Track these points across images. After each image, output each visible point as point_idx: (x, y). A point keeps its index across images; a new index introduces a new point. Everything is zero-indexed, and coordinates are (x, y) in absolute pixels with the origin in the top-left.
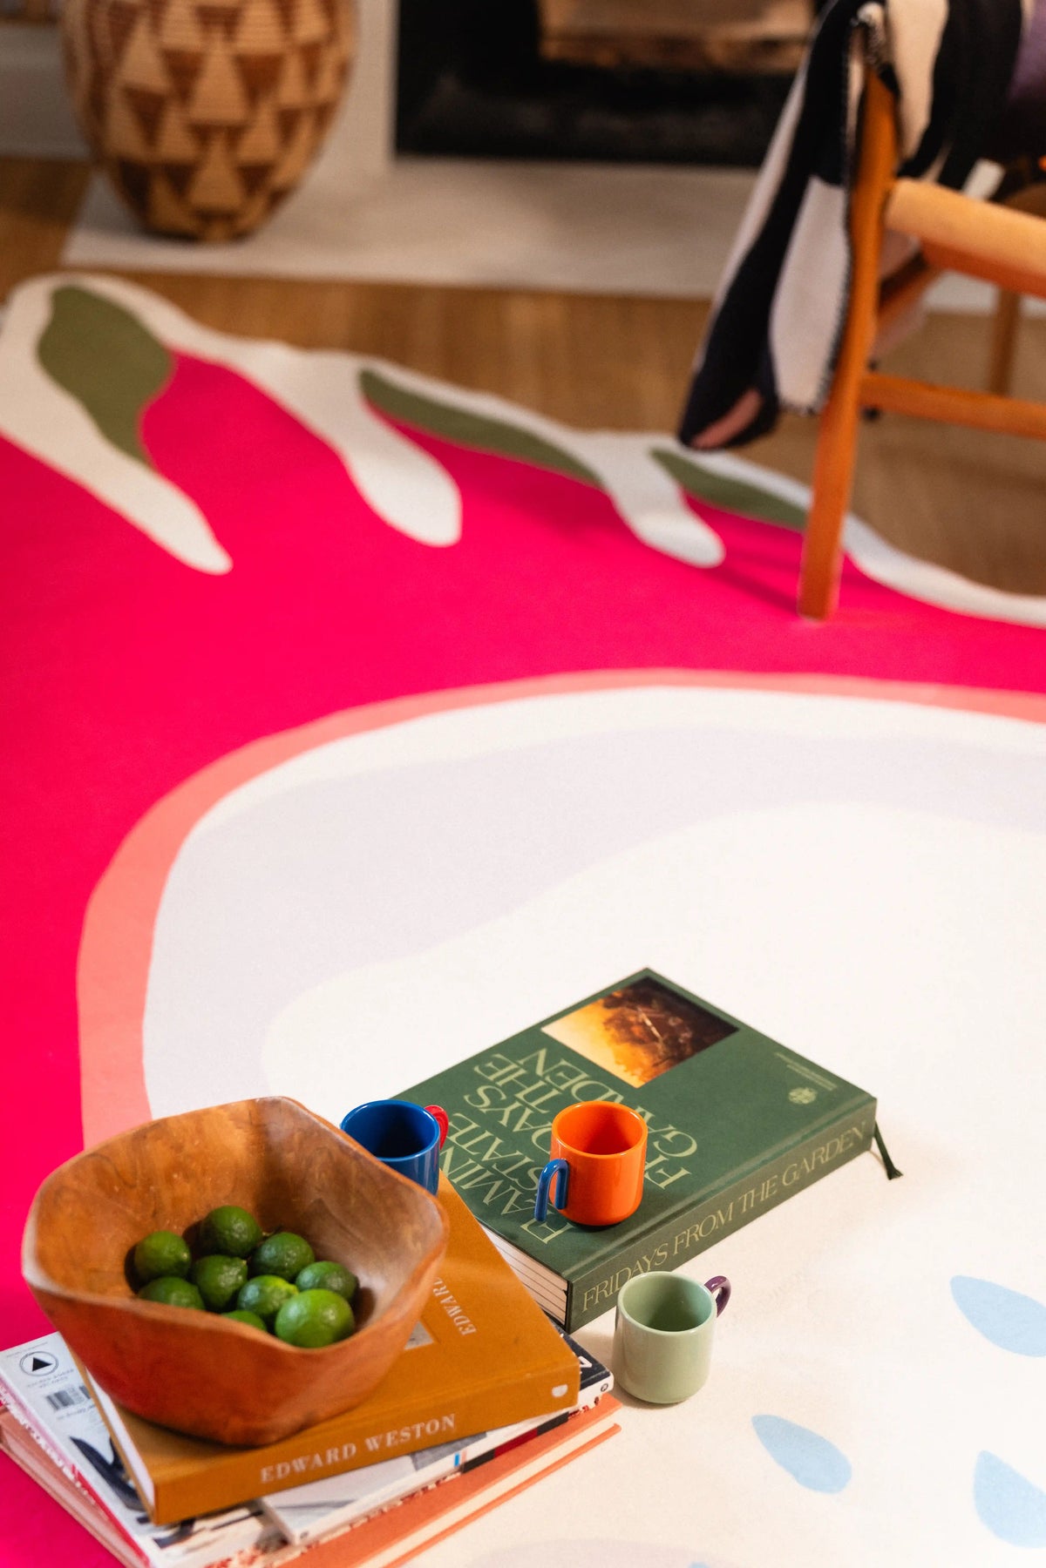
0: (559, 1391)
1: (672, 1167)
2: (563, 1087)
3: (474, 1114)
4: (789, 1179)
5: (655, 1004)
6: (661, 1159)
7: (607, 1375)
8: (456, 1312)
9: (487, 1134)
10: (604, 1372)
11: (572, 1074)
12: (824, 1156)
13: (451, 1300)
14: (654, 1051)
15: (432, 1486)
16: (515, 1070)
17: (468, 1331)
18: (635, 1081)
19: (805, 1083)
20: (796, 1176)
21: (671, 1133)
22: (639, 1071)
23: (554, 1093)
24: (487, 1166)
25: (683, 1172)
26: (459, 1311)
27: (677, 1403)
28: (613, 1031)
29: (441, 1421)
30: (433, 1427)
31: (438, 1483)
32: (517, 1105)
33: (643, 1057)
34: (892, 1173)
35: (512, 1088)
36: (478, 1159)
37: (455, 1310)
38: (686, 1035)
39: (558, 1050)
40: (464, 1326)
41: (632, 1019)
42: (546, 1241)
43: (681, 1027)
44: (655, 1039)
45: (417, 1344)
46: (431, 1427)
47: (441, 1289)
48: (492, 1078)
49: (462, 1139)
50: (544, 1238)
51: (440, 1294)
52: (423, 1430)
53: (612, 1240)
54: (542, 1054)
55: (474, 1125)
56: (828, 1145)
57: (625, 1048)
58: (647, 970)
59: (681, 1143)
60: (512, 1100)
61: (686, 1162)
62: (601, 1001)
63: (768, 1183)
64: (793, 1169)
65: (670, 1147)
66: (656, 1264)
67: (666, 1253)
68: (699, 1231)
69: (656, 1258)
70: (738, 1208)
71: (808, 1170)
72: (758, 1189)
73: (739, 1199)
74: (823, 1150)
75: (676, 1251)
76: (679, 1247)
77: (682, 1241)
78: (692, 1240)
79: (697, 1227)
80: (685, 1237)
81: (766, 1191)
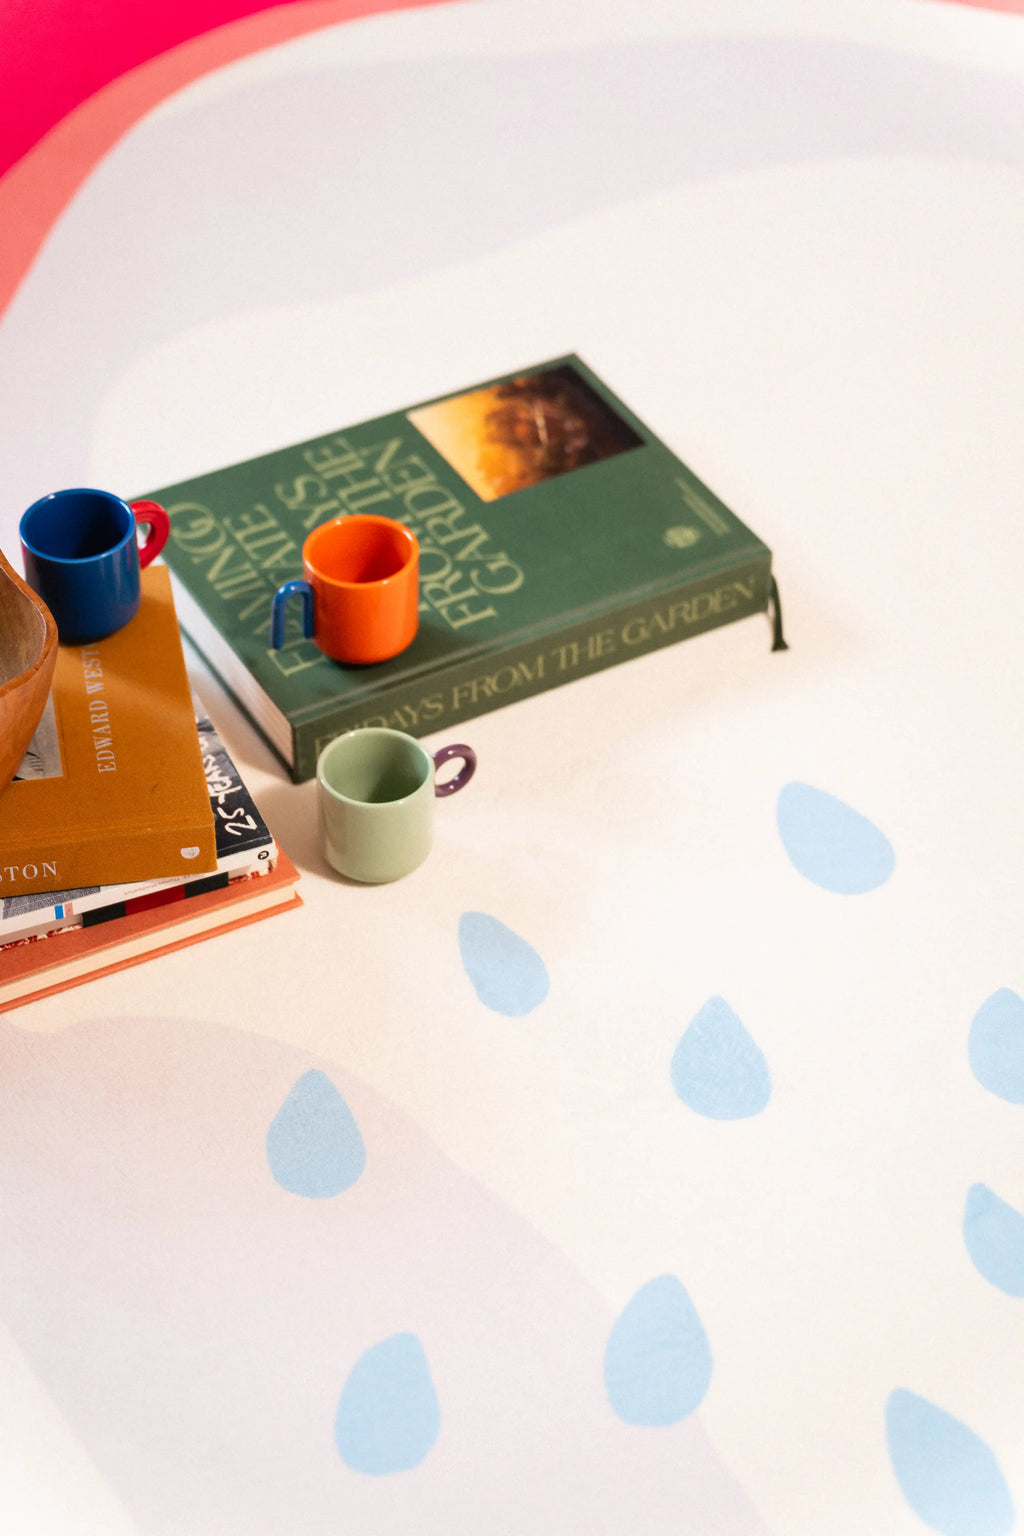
0: (190, 853)
1: (476, 604)
2: (399, 489)
3: (277, 508)
4: (633, 634)
5: (561, 400)
6: (472, 592)
7: (269, 841)
8: (104, 745)
9: (282, 535)
10: (265, 838)
11: (416, 473)
12: (690, 613)
13: (106, 730)
14: (528, 457)
15: (42, 936)
16: (354, 461)
17: (107, 769)
18: (487, 492)
19: (692, 520)
20: (644, 633)
21: (500, 561)
22: (498, 481)
23: (385, 495)
24: (264, 574)
25: (490, 612)
26: (109, 744)
27: (382, 883)
28: (493, 428)
29: (40, 868)
30: (30, 872)
31: (50, 934)
32: (334, 504)
33: (513, 463)
34: (779, 644)
35: (340, 482)
36: (256, 564)
37: (106, 742)
38: (579, 443)
39: (416, 442)
40: (105, 763)
41: (523, 415)
42: (287, 672)
43: (577, 433)
44: (536, 441)
45: (44, 775)
46: (30, 871)
47: (102, 715)
48: (320, 467)
49: (249, 539)
50: (287, 666)
51: (96, 721)
52: (18, 874)
53: (365, 681)
54: (393, 446)
55: (272, 523)
56: (695, 602)
57: (496, 451)
58: (573, 357)
59: (506, 575)
60: (332, 495)
61: (497, 601)
62: (495, 389)
63: (599, 638)
64: (639, 625)
65: (489, 579)
66: (426, 717)
67: (440, 706)
68: (491, 685)
69: (425, 710)
70: (552, 663)
71: (664, 628)
72: (583, 644)
73: (553, 653)
74: (686, 606)
75: (456, 705)
76: (461, 700)
77: (465, 694)
78: (481, 694)
79: (488, 680)
80: (469, 690)
81: (596, 647)
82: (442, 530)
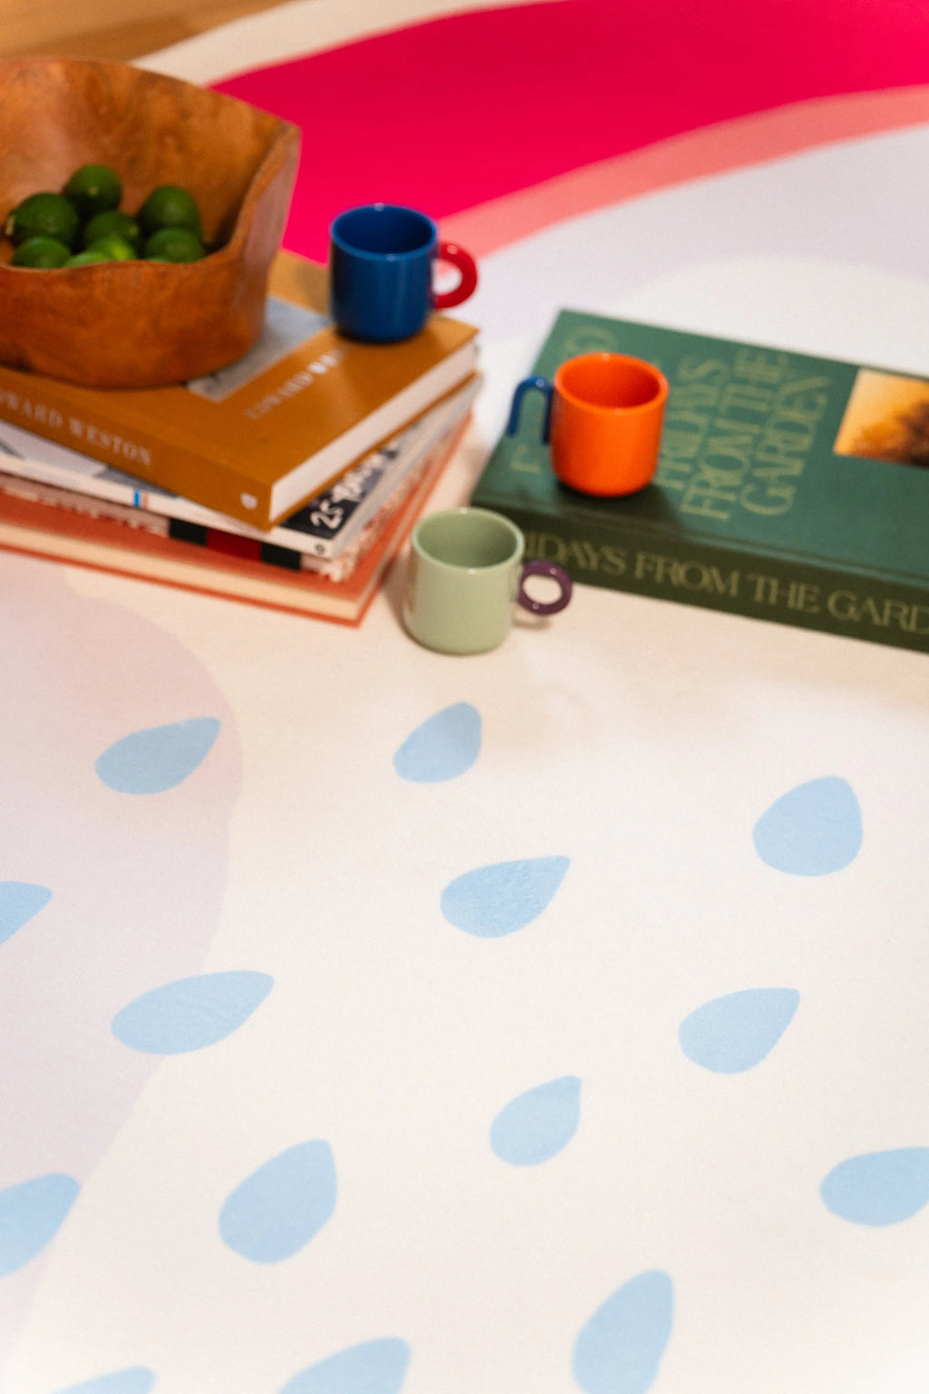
1: (721, 505)
2: (779, 409)
4: (841, 607)
6: (733, 497)
11: (810, 407)
12: (908, 620)
16: (774, 375)
20: (853, 613)
21: (783, 492)
22: (863, 445)
23: (762, 407)
32: (713, 391)
39: (839, 390)
48: (742, 365)
54: (819, 382)
56: (916, 610)
59: (774, 502)
60: (722, 385)
63: (803, 588)
64: (849, 601)
65: (759, 497)
66: (607, 569)
67: (622, 565)
68: (679, 573)
69: (602, 560)
70: (747, 587)
71: (876, 620)
72: (784, 586)
73: (751, 577)
74: (905, 610)
75: (639, 573)
76: (646, 571)
77: (650, 568)
78: (667, 577)
79: (675, 565)
80: (655, 565)
81: (798, 596)
82: (772, 450)
